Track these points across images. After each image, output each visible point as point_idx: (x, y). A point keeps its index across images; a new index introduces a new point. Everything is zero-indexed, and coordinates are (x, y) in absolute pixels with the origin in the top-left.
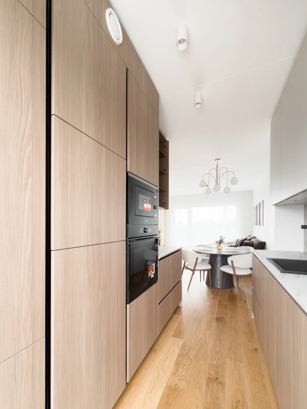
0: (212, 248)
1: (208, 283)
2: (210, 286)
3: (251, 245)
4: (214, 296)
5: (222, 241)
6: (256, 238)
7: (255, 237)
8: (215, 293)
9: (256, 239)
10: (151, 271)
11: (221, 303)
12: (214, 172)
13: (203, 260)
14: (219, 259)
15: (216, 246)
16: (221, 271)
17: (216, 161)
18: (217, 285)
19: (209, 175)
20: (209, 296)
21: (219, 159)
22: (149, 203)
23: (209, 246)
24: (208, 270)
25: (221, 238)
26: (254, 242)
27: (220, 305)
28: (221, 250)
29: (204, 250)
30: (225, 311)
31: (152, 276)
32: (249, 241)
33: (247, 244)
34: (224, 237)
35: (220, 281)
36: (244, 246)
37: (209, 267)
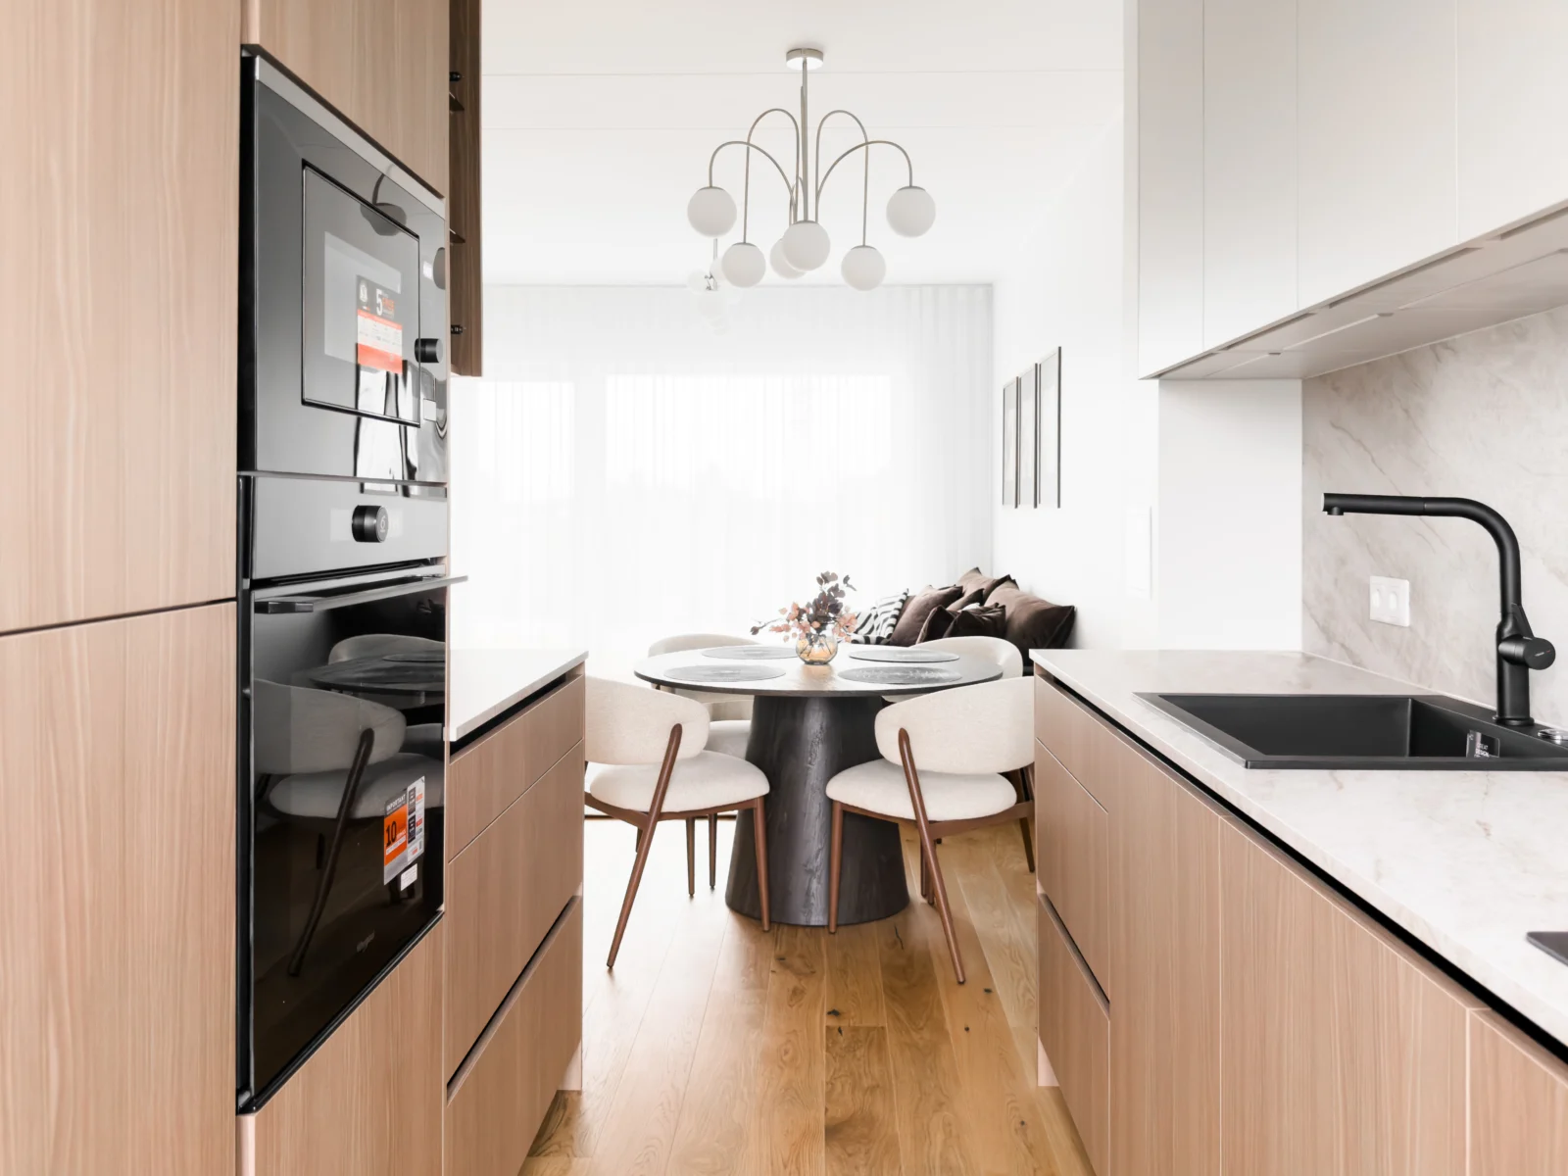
0: (764, 653)
1: (742, 901)
2: (760, 919)
3: (996, 626)
4: (792, 981)
5: (836, 608)
6: (1014, 582)
7: (1007, 579)
8: (797, 963)
9: (1015, 590)
10: (402, 838)
11: (844, 1024)
12: (779, 138)
13: (713, 744)
14: (815, 724)
15: (794, 639)
16: (831, 802)
17: (796, 63)
18: (807, 904)
19: (746, 146)
20: (756, 983)
21: (818, 53)
22: (391, 313)
23: (741, 642)
24: (745, 813)
25: (827, 587)
26: (1008, 612)
27: (841, 1039)
28: (825, 663)
29: (719, 673)
30: (876, 1069)
31: (409, 878)
32: (975, 606)
33: (970, 626)
34: (846, 580)
35: (822, 873)
36: (952, 634)
37: (754, 785)
